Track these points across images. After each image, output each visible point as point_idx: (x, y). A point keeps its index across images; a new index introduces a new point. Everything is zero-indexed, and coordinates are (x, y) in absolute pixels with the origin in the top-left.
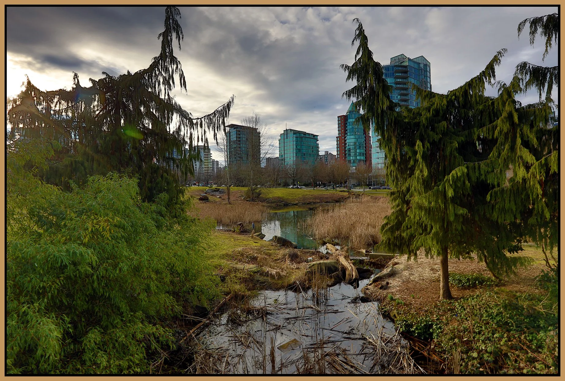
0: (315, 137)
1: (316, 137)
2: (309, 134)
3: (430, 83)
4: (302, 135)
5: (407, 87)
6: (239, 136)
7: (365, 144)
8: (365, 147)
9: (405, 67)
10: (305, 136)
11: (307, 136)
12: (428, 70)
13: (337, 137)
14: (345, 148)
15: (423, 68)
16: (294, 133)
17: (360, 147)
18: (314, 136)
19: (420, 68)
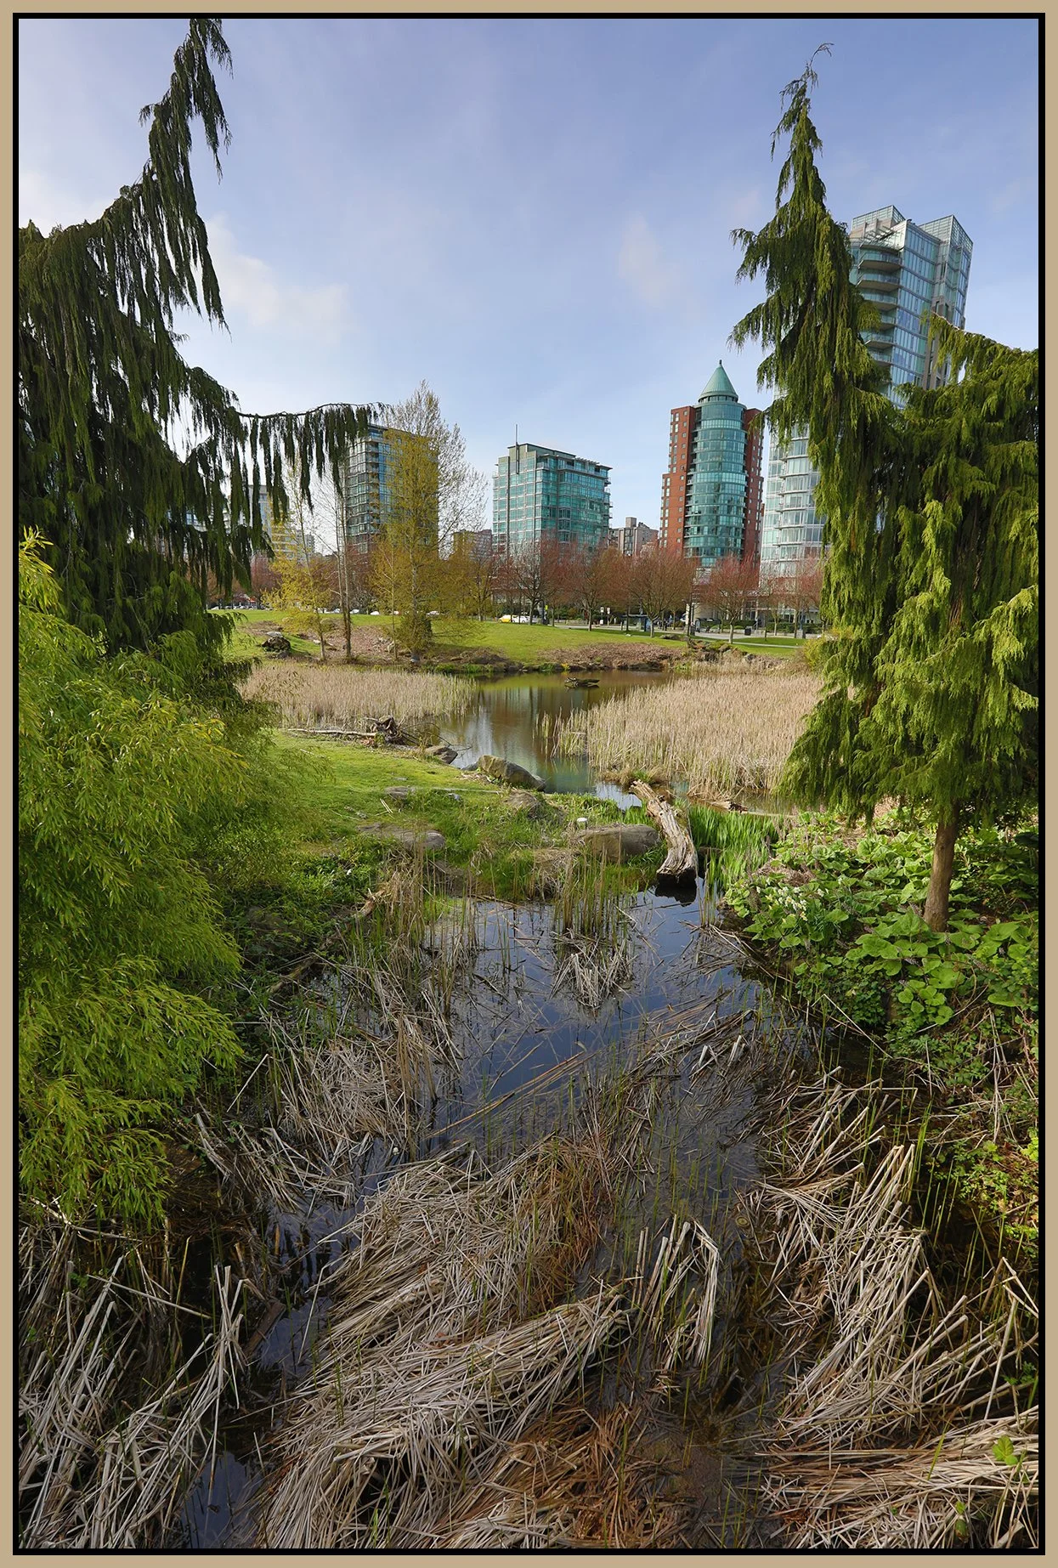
0: (599, 473)
1: (602, 474)
2: (583, 462)
3: (962, 314)
4: (563, 465)
5: (890, 321)
6: (374, 460)
7: (746, 500)
8: (745, 511)
9: (894, 252)
10: (570, 468)
11: (578, 467)
12: (963, 267)
13: (664, 476)
14: (687, 509)
15: (947, 258)
16: (539, 459)
17: (729, 508)
18: (598, 469)
19: (940, 260)
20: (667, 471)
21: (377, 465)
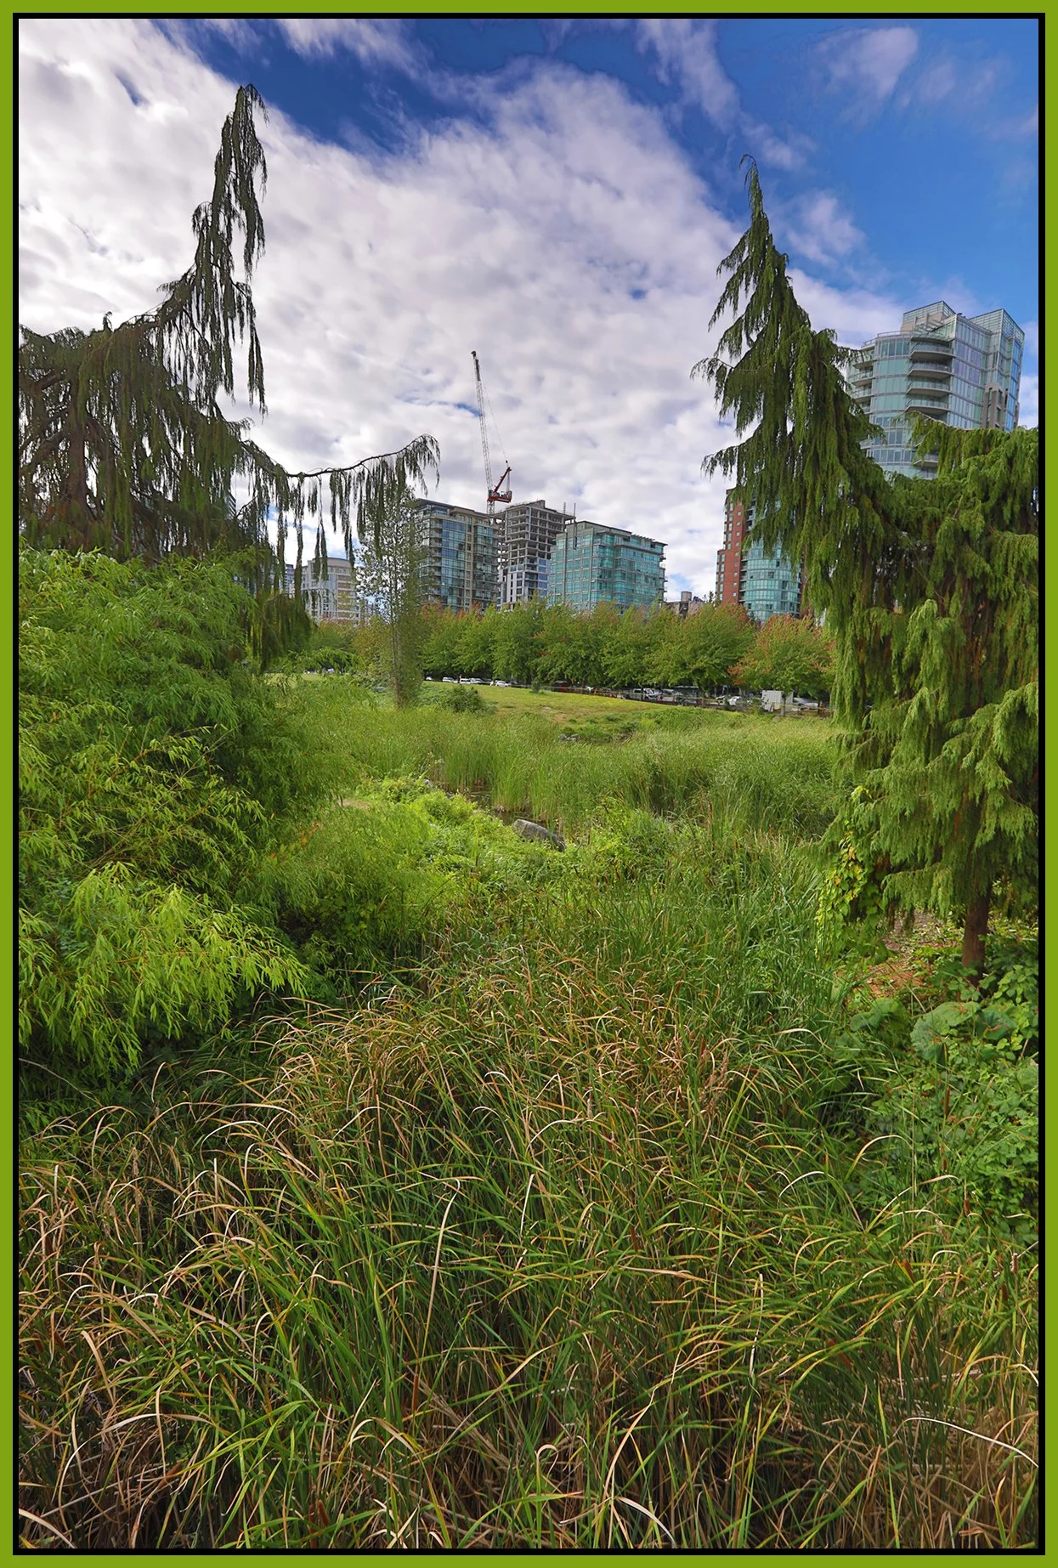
0: (655, 549)
1: (657, 549)
2: (639, 539)
3: (1016, 399)
4: (620, 541)
9: (946, 344)
10: (626, 543)
11: (633, 543)
12: (1015, 356)
13: (719, 552)
14: (741, 584)
15: (998, 348)
16: (597, 535)
18: (654, 544)
19: (992, 350)
20: (722, 547)
21: (440, 540)
